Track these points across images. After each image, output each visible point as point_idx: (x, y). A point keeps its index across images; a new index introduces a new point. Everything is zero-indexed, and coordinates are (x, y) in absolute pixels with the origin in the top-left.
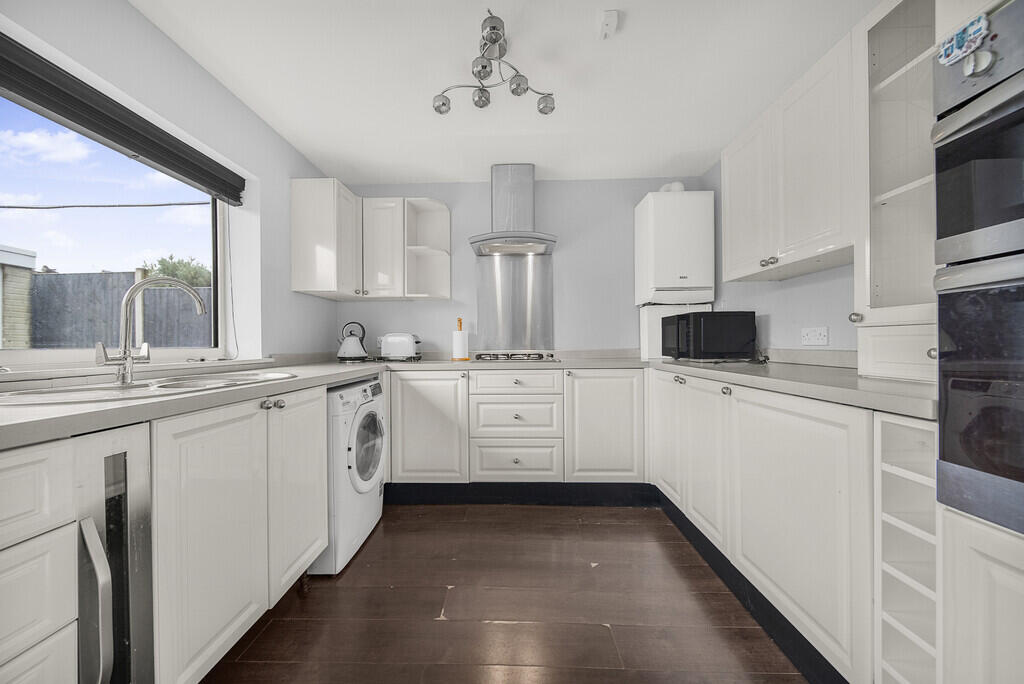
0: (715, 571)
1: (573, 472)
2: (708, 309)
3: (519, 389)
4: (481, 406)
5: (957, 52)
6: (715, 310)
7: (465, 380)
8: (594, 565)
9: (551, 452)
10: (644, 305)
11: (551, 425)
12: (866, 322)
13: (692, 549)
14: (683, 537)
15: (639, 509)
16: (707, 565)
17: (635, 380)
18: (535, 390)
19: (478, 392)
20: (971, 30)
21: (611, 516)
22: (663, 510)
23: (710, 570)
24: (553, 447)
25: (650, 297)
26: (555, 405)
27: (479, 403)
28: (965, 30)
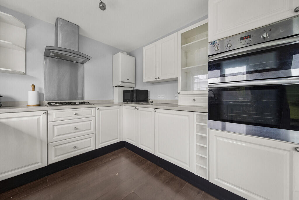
0: (147, 159)
1: (99, 144)
2: (132, 89)
3: (77, 117)
4: (55, 127)
5: (213, 45)
6: (134, 89)
7: (45, 115)
8: (117, 174)
9: (91, 140)
10: (116, 86)
11: (90, 129)
12: (181, 94)
13: (139, 156)
14: (135, 153)
15: (119, 150)
16: (144, 158)
17: (119, 109)
18: (83, 116)
19: (53, 120)
20: (216, 42)
21: (113, 155)
22: (126, 148)
23: (146, 160)
24: (91, 137)
25: (120, 84)
26: (92, 121)
27: (54, 126)
28: (214, 42)
